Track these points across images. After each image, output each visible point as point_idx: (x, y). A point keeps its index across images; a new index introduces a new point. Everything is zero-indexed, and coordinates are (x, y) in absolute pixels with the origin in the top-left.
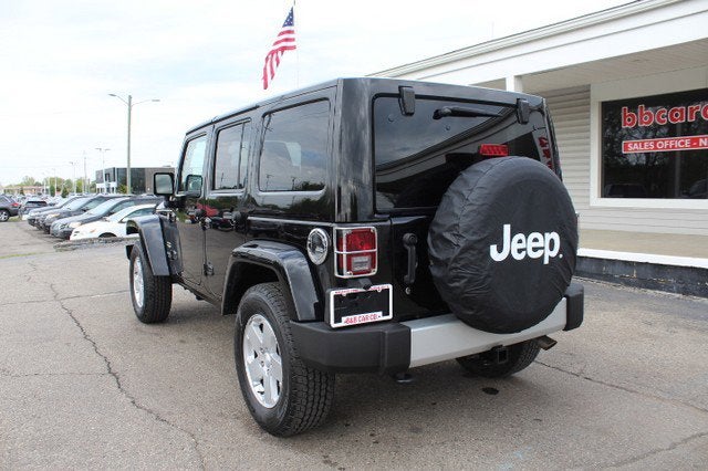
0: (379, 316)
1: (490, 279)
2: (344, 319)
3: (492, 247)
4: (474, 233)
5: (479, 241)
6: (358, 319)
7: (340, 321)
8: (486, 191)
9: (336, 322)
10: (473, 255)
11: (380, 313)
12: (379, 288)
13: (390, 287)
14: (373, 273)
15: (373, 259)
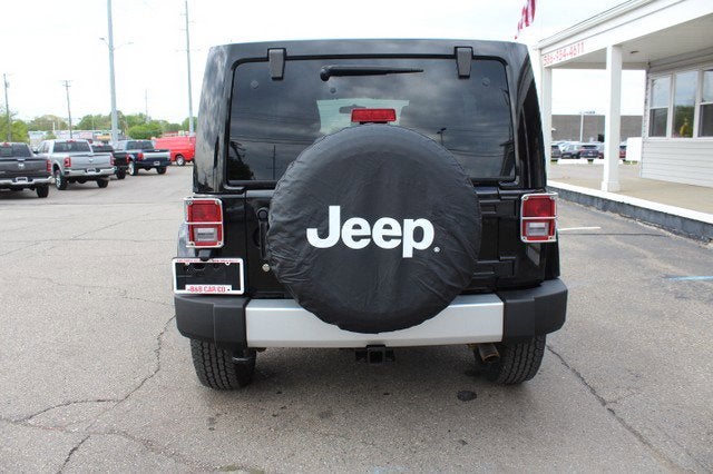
0: (227, 289)
1: (306, 267)
2: (188, 287)
3: (309, 230)
4: (285, 214)
5: (288, 223)
6: (205, 289)
7: (184, 288)
8: (305, 166)
9: (178, 288)
10: (283, 238)
11: (229, 287)
12: (228, 261)
13: (240, 261)
14: (218, 246)
15: (219, 231)
